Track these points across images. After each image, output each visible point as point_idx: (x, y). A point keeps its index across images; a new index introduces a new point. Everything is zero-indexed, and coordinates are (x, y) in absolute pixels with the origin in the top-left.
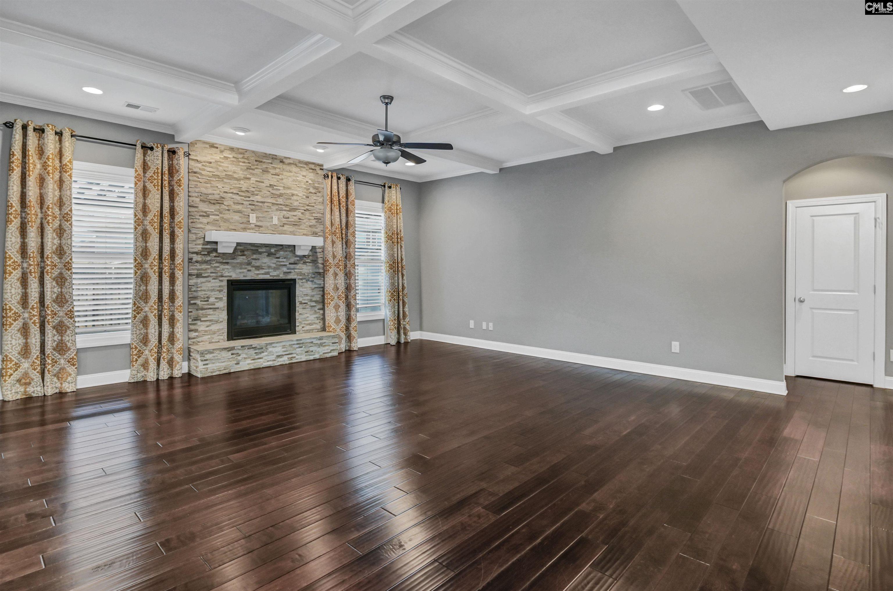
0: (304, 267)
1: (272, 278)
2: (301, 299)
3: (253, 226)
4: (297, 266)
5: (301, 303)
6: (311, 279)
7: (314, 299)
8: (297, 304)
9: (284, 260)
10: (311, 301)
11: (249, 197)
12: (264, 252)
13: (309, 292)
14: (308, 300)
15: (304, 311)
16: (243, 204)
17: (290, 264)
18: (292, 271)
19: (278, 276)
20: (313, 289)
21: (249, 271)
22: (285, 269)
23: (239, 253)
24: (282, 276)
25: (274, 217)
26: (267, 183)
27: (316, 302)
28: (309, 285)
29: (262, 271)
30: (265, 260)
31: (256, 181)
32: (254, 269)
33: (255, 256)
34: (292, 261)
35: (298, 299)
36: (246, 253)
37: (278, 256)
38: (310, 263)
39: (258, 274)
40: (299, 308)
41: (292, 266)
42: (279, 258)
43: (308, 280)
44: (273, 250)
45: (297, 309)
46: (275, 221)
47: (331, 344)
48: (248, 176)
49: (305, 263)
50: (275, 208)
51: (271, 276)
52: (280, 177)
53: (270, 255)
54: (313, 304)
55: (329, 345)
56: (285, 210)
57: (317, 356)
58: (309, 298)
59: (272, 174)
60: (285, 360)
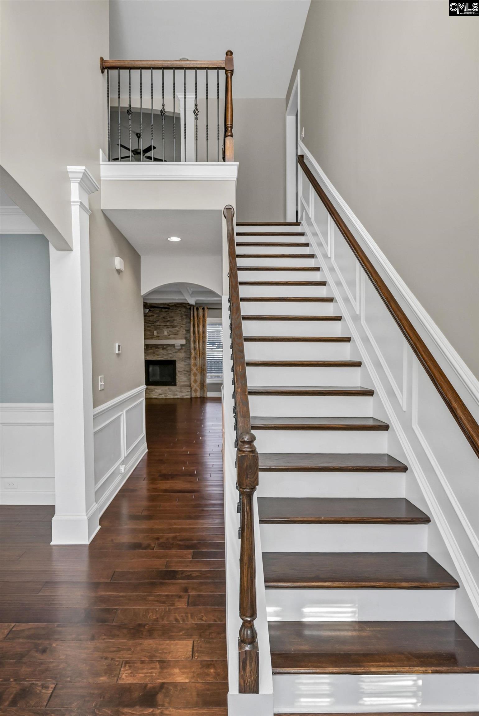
0: (180, 354)
1: (164, 359)
2: (179, 370)
3: (156, 336)
4: (177, 354)
5: (179, 372)
6: (184, 360)
7: (186, 370)
8: (177, 372)
9: (170, 351)
10: (184, 371)
11: (154, 324)
12: (161, 348)
13: (183, 366)
14: (183, 370)
15: (181, 375)
16: (151, 327)
17: (174, 353)
18: (174, 356)
19: (167, 358)
20: (185, 365)
21: (154, 356)
22: (171, 355)
23: (150, 348)
24: (169, 359)
25: (165, 332)
26: (162, 316)
27: (187, 371)
28: (183, 363)
29: (160, 356)
30: (161, 351)
31: (157, 316)
32: (156, 355)
33: (157, 350)
34: (174, 351)
35: (178, 370)
36: (153, 348)
37: (167, 349)
38: (183, 352)
39: (158, 358)
40: (178, 375)
41: (174, 354)
42: (167, 350)
43: (182, 361)
44: (165, 347)
45: (177, 374)
46: (166, 333)
47: (186, 392)
48: (153, 314)
49: (181, 352)
50: (165, 327)
51: (164, 358)
52: (168, 313)
53: (163, 349)
54: (186, 372)
55: (185, 392)
56: (170, 328)
57: (179, 397)
58: (183, 369)
59: (164, 312)
60: (163, 396)
